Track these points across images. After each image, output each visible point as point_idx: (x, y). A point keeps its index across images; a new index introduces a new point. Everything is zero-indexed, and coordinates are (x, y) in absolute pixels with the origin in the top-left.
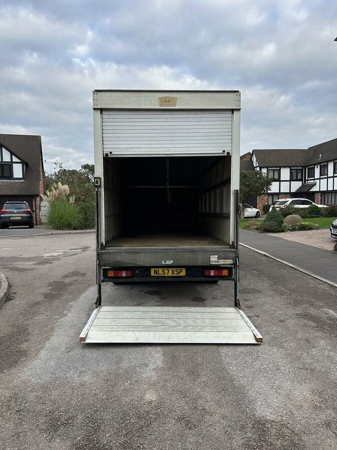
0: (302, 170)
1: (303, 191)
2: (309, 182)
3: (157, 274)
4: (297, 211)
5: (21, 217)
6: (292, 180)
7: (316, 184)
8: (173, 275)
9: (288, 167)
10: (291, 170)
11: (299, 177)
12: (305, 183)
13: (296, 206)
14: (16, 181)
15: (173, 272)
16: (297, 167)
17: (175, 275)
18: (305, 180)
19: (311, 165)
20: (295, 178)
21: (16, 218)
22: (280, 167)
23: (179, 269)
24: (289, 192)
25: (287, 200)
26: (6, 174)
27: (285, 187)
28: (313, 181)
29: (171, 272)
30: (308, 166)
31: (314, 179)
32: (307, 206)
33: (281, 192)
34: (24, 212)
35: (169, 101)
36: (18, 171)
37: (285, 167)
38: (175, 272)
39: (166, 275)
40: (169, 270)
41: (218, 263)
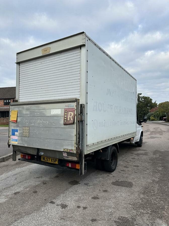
3: (44, 160)
15: (52, 161)
17: (53, 163)
23: (55, 159)
29: (50, 160)
39: (48, 161)
40: (49, 158)
41: (68, 159)
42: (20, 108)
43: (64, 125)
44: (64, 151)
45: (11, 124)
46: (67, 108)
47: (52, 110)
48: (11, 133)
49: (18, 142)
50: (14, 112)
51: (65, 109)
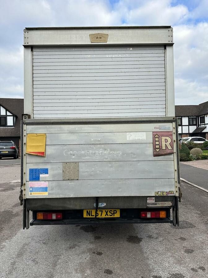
0: (196, 118)
1: (197, 132)
2: (201, 126)
3: (89, 216)
4: (196, 145)
5: (8, 151)
6: (189, 125)
7: (206, 127)
8: (107, 216)
9: (187, 116)
10: (189, 118)
11: (195, 123)
12: (198, 126)
13: (195, 142)
14: (9, 128)
15: (107, 214)
16: (193, 116)
17: (109, 217)
18: (199, 125)
19: (202, 115)
20: (191, 124)
21: (5, 152)
22: (182, 117)
23: (113, 210)
24: (188, 133)
25: (188, 138)
26: (3, 123)
27: (185, 130)
28: (204, 125)
29: (104, 213)
30: (200, 116)
31: (205, 124)
32: (203, 142)
33: (183, 133)
34: (11, 148)
35: (100, 38)
36: (10, 121)
37: (185, 116)
38: (109, 213)
39: (99, 216)
40: (102, 211)
41: (155, 206)
42: (52, 130)
43: (154, 156)
44: (157, 195)
45: (27, 159)
46: (158, 130)
47: (128, 133)
48: (27, 177)
49: (50, 192)
50: (35, 138)
51: (153, 132)
